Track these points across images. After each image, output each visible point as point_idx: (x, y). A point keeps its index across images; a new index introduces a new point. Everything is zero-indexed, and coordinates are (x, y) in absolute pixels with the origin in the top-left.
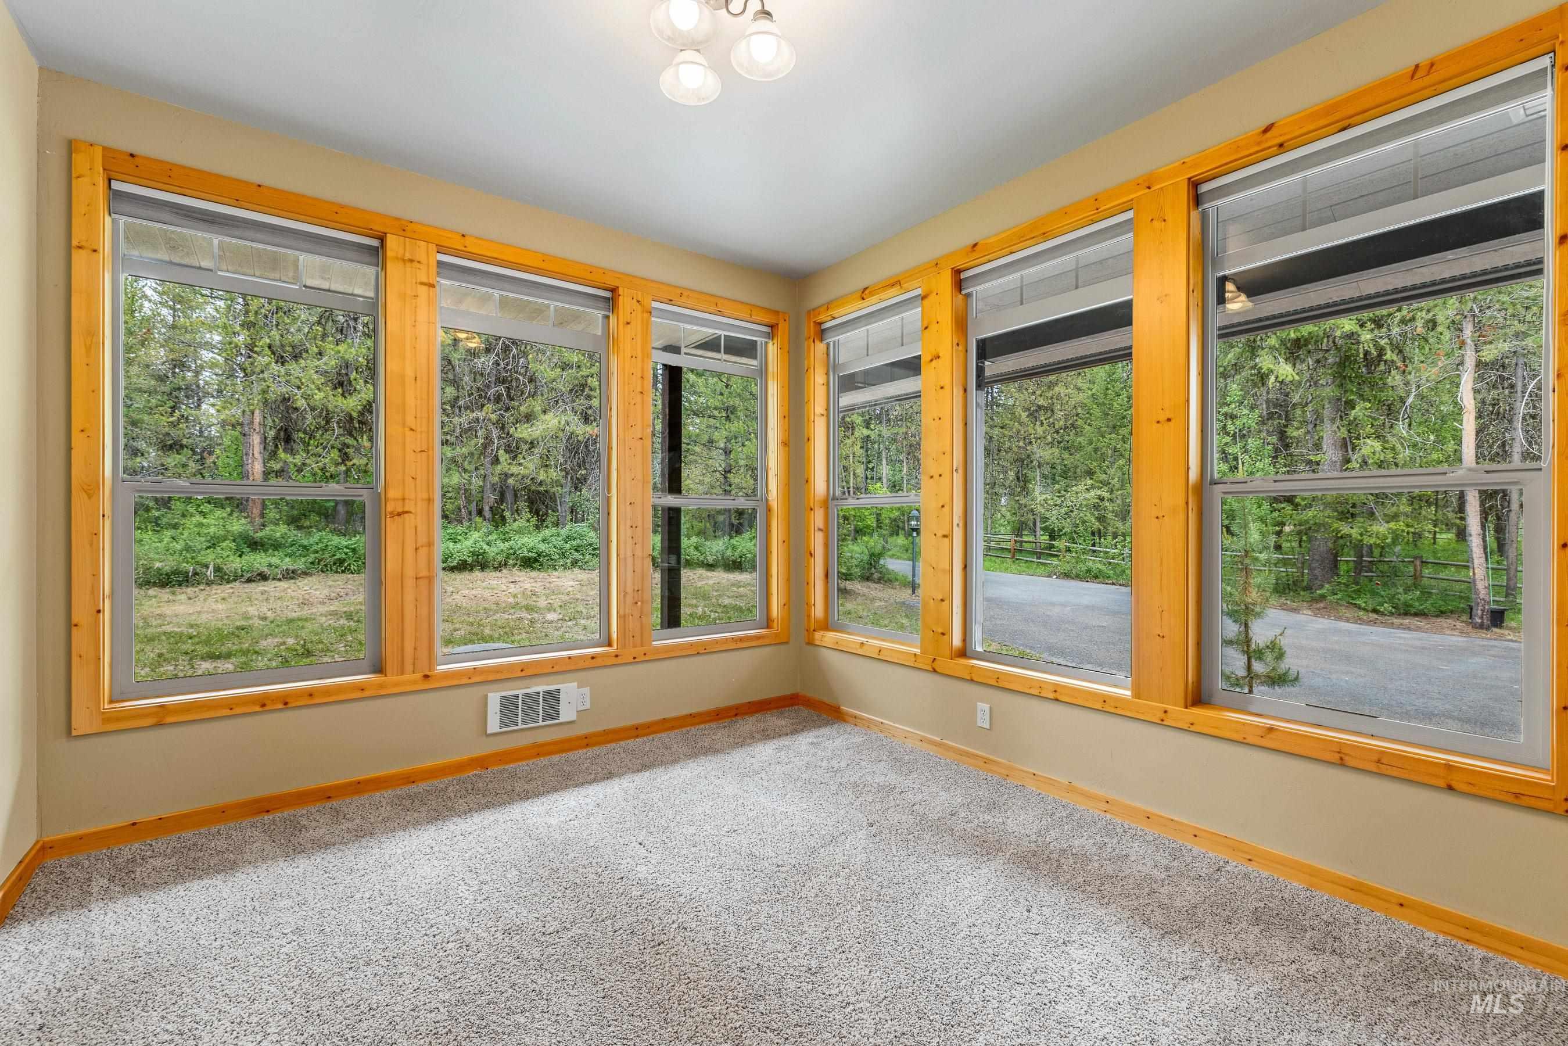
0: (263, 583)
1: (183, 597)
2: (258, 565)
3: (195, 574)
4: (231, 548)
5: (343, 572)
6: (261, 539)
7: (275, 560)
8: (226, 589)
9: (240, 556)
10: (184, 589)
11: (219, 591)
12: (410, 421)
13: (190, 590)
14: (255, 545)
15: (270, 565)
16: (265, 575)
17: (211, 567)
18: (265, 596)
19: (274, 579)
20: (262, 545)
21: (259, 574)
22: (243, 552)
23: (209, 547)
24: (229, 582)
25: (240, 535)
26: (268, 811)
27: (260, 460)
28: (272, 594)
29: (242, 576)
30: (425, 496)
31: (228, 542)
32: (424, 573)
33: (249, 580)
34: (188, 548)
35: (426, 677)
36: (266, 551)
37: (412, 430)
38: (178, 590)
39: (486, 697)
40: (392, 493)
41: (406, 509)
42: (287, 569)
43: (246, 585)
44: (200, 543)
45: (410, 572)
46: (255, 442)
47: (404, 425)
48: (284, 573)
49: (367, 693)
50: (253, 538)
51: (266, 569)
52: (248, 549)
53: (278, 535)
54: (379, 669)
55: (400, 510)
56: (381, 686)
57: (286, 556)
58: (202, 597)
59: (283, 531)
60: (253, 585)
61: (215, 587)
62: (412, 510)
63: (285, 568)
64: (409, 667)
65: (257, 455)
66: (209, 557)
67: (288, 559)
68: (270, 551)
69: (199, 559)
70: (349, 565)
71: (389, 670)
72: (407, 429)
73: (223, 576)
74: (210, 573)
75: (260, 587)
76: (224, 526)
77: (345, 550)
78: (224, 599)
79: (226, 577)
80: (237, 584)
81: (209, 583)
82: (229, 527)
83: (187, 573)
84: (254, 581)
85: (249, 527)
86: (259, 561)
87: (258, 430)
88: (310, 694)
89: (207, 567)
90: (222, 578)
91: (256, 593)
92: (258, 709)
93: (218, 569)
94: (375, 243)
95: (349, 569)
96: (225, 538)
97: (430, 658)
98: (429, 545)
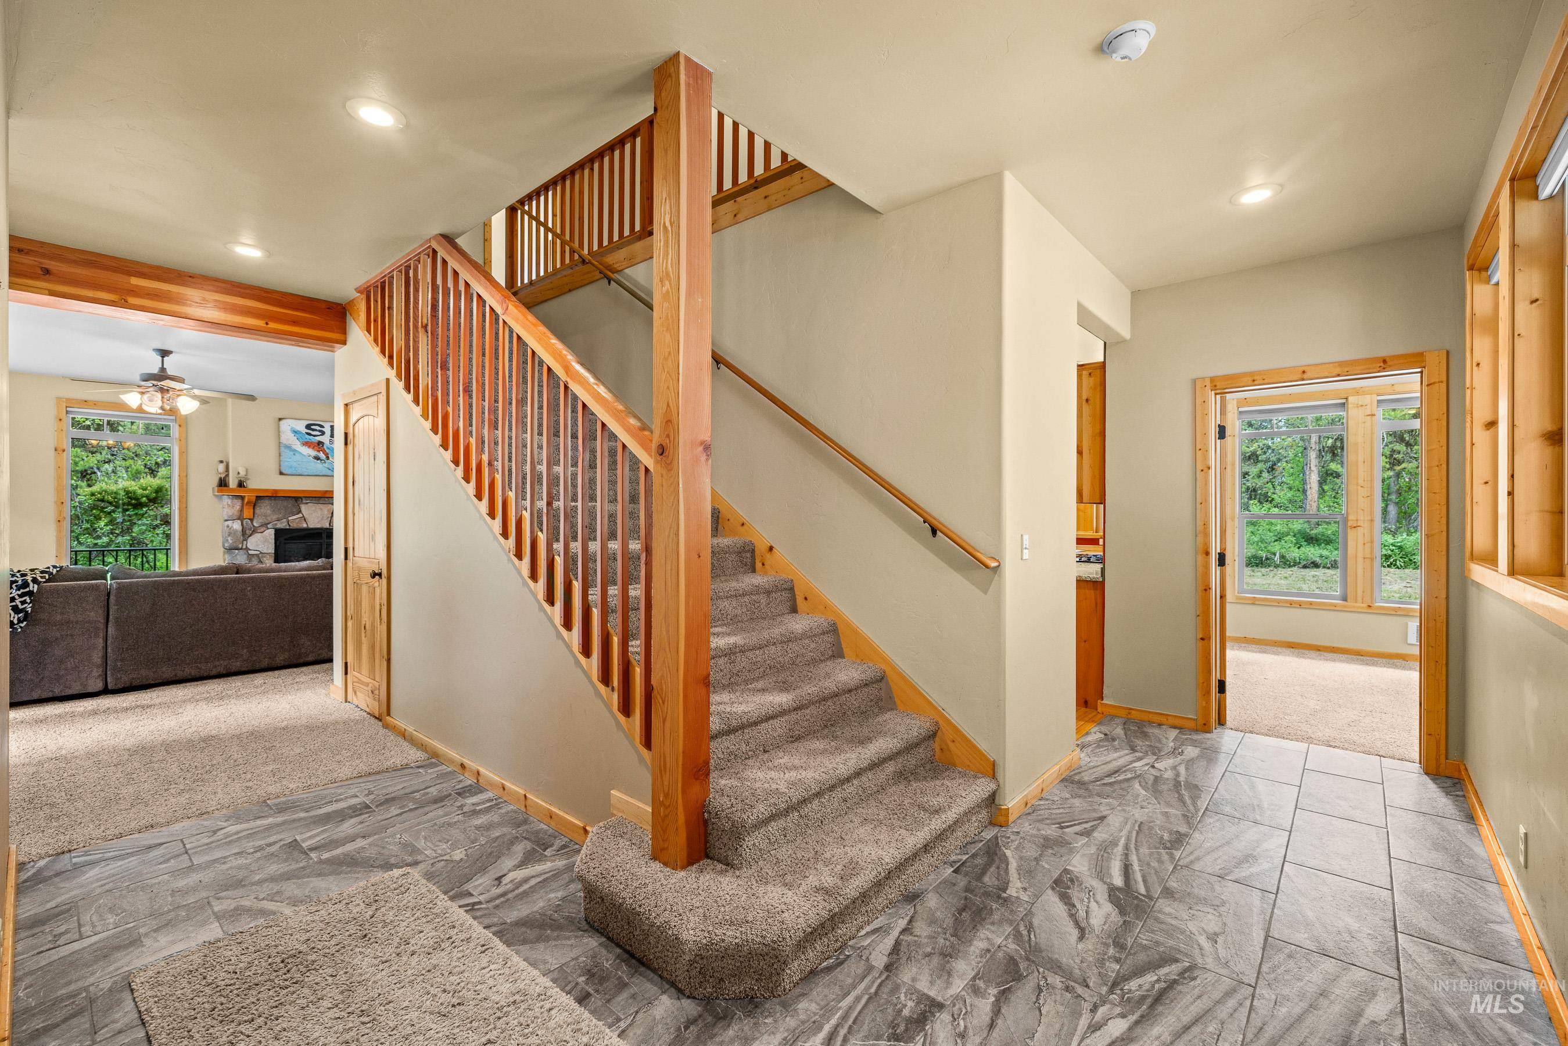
0: (1316, 570)
1: (1259, 574)
2: (1312, 556)
3: (1267, 559)
4: (1292, 541)
5: (1388, 566)
6: (1316, 535)
7: (1325, 553)
8: (1288, 571)
9: (1299, 548)
10: (1260, 569)
11: (1283, 572)
12: (1361, 482)
13: (1263, 570)
14: (1312, 540)
15: (1321, 556)
16: (1317, 564)
17: (1278, 555)
18: (1315, 579)
19: (1324, 567)
20: (1317, 540)
21: (1312, 563)
22: (1301, 545)
23: (1276, 541)
24: (1290, 566)
25: (1300, 532)
27: (1316, 472)
28: (1321, 577)
29: (1300, 563)
30: (1369, 518)
31: (1290, 537)
32: (1368, 556)
33: (1305, 567)
34: (1262, 541)
35: (1370, 606)
36: (1319, 545)
38: (1255, 568)
39: (1407, 624)
40: (1351, 517)
41: (1358, 525)
42: (1334, 560)
43: (1302, 570)
44: (1270, 537)
45: (1360, 555)
46: (1312, 458)
47: (1357, 484)
48: (1332, 563)
49: (1336, 609)
50: (1310, 535)
51: (1318, 559)
52: (1306, 543)
53: (1329, 532)
54: (1345, 599)
55: (1355, 525)
56: (1345, 606)
57: (1334, 550)
58: (1272, 574)
59: (1334, 529)
60: (1307, 570)
61: (1280, 569)
62: (1362, 525)
63: (1332, 559)
64: (1360, 599)
65: (1313, 468)
66: (1276, 548)
67: (1335, 553)
68: (1323, 545)
69: (1269, 548)
70: (1395, 561)
71: (1349, 600)
72: (1359, 488)
73: (1286, 563)
74: (1277, 558)
75: (1314, 572)
76: (1287, 525)
77: (1392, 547)
78: (1286, 577)
79: (1288, 563)
80: (1295, 569)
81: (1277, 566)
82: (1291, 526)
83: (1262, 558)
84: (1309, 568)
85: (1306, 526)
86: (1312, 552)
87: (1314, 448)
88: (1311, 603)
89: (1275, 554)
91: (1309, 576)
93: (1282, 557)
94: (1344, 401)
95: (1395, 565)
96: (1288, 534)
97: (1372, 597)
98: (1372, 542)
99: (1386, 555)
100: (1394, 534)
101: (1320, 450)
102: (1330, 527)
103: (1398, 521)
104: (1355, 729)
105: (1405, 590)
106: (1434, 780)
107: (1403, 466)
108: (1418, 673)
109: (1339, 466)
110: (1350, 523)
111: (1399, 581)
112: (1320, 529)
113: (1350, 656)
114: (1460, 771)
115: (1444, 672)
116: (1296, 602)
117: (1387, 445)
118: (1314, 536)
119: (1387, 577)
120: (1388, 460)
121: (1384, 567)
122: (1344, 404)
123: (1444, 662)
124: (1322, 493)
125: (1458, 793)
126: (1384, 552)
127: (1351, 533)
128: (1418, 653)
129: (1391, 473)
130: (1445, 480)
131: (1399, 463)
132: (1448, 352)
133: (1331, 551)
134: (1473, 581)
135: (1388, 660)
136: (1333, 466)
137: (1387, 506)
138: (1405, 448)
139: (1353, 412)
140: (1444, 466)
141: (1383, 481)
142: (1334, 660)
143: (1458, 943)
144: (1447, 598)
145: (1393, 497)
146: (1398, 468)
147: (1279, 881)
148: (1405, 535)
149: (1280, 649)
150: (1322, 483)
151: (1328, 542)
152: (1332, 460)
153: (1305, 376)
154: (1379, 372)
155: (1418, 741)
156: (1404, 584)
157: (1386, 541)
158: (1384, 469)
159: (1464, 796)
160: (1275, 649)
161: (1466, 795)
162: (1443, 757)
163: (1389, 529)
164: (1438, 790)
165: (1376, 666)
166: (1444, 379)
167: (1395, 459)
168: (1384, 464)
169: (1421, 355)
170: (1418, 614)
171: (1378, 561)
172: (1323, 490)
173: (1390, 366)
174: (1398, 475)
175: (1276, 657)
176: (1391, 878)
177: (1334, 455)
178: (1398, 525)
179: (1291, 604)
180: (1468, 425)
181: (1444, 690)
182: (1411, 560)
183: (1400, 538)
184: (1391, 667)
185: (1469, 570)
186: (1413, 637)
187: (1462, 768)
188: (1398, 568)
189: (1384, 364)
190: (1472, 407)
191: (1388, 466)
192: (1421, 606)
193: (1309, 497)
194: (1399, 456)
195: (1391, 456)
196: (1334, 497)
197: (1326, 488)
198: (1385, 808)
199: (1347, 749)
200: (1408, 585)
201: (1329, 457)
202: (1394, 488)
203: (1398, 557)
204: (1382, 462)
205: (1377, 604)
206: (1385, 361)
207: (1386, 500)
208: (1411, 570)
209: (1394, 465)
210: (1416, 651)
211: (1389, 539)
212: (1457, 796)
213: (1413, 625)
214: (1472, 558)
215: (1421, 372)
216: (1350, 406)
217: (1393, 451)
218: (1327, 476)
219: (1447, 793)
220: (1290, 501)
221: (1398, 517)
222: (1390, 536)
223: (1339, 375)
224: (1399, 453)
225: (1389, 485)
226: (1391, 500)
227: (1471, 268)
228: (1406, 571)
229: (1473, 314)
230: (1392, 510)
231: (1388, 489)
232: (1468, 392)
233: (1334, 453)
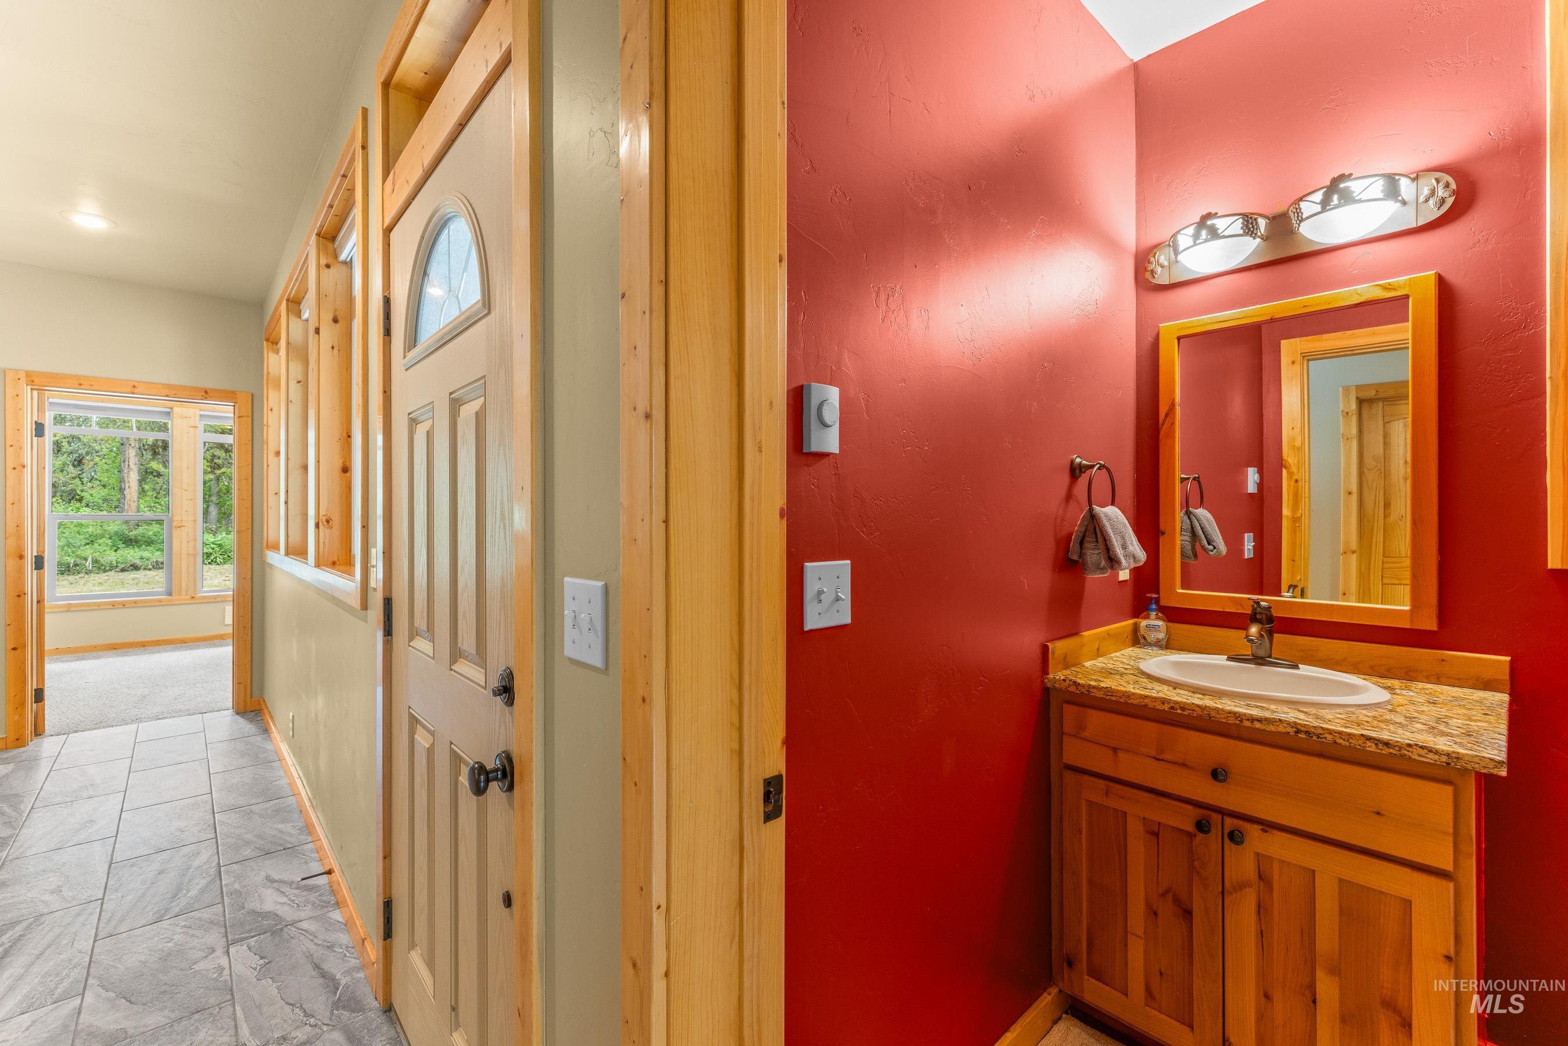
0: (135, 572)
1: (66, 582)
2: (131, 558)
3: (79, 565)
4: (107, 544)
5: (209, 563)
6: (135, 536)
7: (146, 554)
8: (103, 577)
9: (116, 551)
10: (69, 577)
11: (96, 578)
12: (185, 486)
13: (74, 577)
14: (130, 542)
15: (142, 558)
16: (137, 566)
17: (90, 560)
18: (135, 582)
19: (145, 569)
20: (137, 542)
21: (131, 566)
22: (118, 548)
23: (88, 544)
24: (105, 571)
25: (116, 533)
26: (115, 649)
27: (135, 470)
28: (142, 580)
29: (117, 566)
30: (192, 519)
31: (105, 539)
32: (191, 554)
33: (123, 570)
34: (69, 545)
35: (193, 597)
36: (139, 547)
37: (186, 490)
39: (224, 608)
41: (183, 525)
42: (157, 561)
43: (120, 574)
44: (80, 540)
45: (184, 553)
46: (131, 455)
47: (181, 488)
48: (154, 564)
49: (162, 603)
50: (129, 536)
51: (137, 562)
52: (124, 545)
53: (151, 533)
54: (170, 594)
55: (180, 525)
56: (170, 601)
57: (157, 550)
58: (81, 582)
59: (156, 530)
60: (126, 573)
61: (93, 575)
62: (186, 525)
63: (155, 560)
64: (184, 593)
65: (132, 466)
66: (88, 552)
67: (158, 553)
68: (143, 546)
69: (79, 553)
70: (216, 558)
71: (173, 594)
72: (184, 491)
73: (100, 567)
74: (89, 563)
75: (134, 575)
76: (101, 526)
77: (212, 546)
78: (100, 584)
79: (103, 568)
80: (112, 573)
81: (88, 572)
82: (106, 527)
83: (69, 564)
84: (127, 571)
85: (124, 527)
86: (132, 555)
87: (133, 445)
88: (136, 602)
89: (86, 559)
90: (99, 568)
91: (128, 579)
92: (111, 607)
93: (95, 561)
94: (169, 410)
95: (216, 561)
96: (102, 536)
97: (195, 588)
98: (195, 540)
99: (207, 553)
100: (215, 533)
101: (140, 448)
102: (151, 528)
103: (218, 521)
104: (181, 700)
105: (224, 583)
106: (242, 717)
107: (223, 470)
108: (232, 647)
109: (161, 466)
110: (175, 524)
111: (219, 576)
112: (140, 530)
113: (174, 646)
114: (260, 704)
115: (250, 634)
116: (119, 603)
117: (208, 450)
118: (133, 537)
119: (209, 574)
120: (209, 464)
121: (206, 564)
122: (169, 413)
123: (250, 627)
124: (142, 492)
125: (258, 719)
126: (206, 550)
127: (176, 533)
128: (231, 632)
129: (212, 476)
130: (250, 490)
131: (219, 467)
132: (252, 395)
133: (152, 552)
134: (268, 563)
135: (208, 642)
136: (155, 465)
137: (208, 507)
138: (224, 454)
139: (177, 421)
140: (250, 480)
141: (205, 483)
142: (160, 652)
143: (254, 801)
144: (252, 578)
145: (214, 499)
146: (218, 472)
147: (118, 826)
148: (224, 534)
149: (100, 653)
150: (142, 481)
151: (149, 543)
152: (153, 459)
153: (136, 391)
154: (202, 400)
155: (231, 695)
156: (223, 578)
157: (207, 539)
158: (205, 473)
159: (262, 719)
160: (95, 654)
161: (264, 718)
162: (249, 697)
163: (210, 529)
164: (245, 721)
165: (199, 648)
166: (250, 415)
167: (215, 463)
168: (206, 468)
169: (234, 392)
170: (232, 599)
171: (199, 559)
172: (143, 488)
173: (211, 397)
174: (218, 479)
175: (97, 661)
176: (211, 786)
177: (155, 453)
178: (218, 525)
179: (113, 605)
180: (265, 451)
181: (250, 647)
182: (229, 557)
183: (220, 536)
184: (211, 647)
185: (265, 556)
186: (229, 620)
187: (262, 700)
188: (218, 564)
189: (206, 394)
190: (267, 439)
191: (209, 469)
192: (234, 592)
193: (128, 497)
194: (220, 462)
195: (212, 460)
196: (156, 497)
197: (146, 487)
198: (206, 746)
199: (174, 717)
200: (227, 579)
201: (148, 455)
202: (215, 490)
203: (218, 555)
204: (201, 465)
205: (200, 595)
206: (206, 392)
207: (206, 501)
208: (229, 565)
209: (214, 469)
210: (230, 630)
211: (210, 538)
212: (258, 720)
213: (229, 609)
214: (268, 547)
215: (234, 406)
216: (175, 415)
217: (214, 456)
218: (146, 474)
219: (251, 721)
220: (105, 500)
221: (218, 518)
222: (211, 535)
223: (167, 396)
224: (219, 458)
225: (210, 487)
226: (212, 501)
227: (267, 340)
228: (225, 566)
229: (268, 373)
230: (214, 511)
231: (210, 491)
232: (265, 428)
233: (155, 452)
